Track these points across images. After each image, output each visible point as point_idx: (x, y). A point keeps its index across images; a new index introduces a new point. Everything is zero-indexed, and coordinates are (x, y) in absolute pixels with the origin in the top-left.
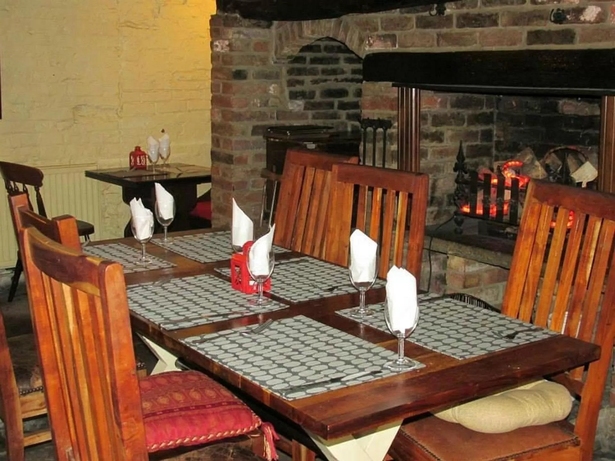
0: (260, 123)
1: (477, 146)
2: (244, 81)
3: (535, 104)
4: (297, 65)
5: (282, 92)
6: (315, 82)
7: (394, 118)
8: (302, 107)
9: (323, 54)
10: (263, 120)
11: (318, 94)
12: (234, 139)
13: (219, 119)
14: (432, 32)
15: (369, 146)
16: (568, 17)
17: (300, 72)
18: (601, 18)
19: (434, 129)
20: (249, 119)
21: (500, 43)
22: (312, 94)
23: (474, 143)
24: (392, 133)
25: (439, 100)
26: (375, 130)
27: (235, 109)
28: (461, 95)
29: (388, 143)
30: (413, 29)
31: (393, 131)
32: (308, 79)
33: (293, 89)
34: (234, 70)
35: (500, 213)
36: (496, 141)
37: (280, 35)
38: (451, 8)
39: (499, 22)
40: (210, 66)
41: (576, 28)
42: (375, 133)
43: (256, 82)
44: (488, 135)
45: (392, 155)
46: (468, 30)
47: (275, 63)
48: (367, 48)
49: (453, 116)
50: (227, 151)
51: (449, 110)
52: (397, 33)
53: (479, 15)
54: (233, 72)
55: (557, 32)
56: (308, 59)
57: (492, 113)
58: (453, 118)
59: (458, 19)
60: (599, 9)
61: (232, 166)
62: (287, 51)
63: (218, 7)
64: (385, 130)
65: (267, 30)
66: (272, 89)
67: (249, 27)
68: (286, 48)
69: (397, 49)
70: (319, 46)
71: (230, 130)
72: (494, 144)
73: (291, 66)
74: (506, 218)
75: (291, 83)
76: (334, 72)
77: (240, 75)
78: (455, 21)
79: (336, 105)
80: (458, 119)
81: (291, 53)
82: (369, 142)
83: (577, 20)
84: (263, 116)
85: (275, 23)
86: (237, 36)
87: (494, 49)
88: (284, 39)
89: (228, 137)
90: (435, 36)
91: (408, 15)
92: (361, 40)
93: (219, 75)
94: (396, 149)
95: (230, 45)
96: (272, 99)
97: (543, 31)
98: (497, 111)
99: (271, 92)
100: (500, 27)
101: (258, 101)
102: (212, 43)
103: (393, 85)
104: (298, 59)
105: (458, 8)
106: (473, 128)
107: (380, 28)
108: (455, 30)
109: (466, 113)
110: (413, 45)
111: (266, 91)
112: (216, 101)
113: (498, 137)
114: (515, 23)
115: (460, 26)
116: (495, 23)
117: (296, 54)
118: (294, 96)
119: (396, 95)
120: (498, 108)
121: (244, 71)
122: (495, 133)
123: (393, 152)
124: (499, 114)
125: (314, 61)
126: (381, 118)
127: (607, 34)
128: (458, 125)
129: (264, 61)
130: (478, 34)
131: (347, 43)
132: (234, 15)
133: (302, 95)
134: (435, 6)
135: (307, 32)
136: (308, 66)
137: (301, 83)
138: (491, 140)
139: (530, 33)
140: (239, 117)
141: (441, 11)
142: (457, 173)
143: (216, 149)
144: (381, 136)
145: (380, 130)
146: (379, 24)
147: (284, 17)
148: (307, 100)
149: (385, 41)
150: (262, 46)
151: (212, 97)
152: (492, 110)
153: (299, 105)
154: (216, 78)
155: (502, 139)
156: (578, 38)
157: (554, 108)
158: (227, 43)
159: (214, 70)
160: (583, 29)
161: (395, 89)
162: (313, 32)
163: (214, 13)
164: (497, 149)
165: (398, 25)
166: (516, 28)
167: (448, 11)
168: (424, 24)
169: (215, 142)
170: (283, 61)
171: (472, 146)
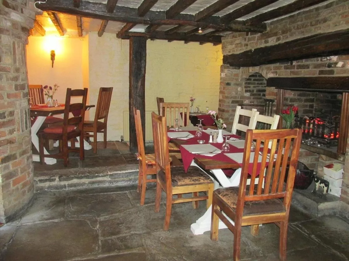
0: (234, 100)
1: (307, 110)
2: (230, 86)
3: (329, 96)
4: (248, 81)
5: (242, 90)
6: (254, 87)
7: (275, 99)
8: (249, 95)
9: (258, 78)
10: (235, 99)
11: (255, 91)
12: (225, 104)
13: (221, 98)
14: (289, 71)
15: (267, 108)
16: (332, 65)
17: (249, 84)
18: (343, 66)
19: (290, 103)
20: (230, 98)
21: (310, 74)
22: (253, 91)
23: (306, 109)
24: (274, 104)
25: (293, 93)
26: (269, 103)
27: (226, 95)
28: (301, 92)
29: (273, 107)
30: (283, 70)
31: (275, 103)
32: (252, 86)
33: (247, 89)
34: (226, 82)
35: (309, 132)
36: (315, 108)
37: (243, 71)
38: (295, 63)
39: (310, 67)
40: (220, 81)
41: (335, 69)
42: (269, 104)
43: (234, 86)
44: (312, 106)
45: (274, 111)
46: (300, 70)
47: (241, 80)
48: (268, 76)
49: (299, 99)
50: (223, 108)
51: (296, 97)
52: (278, 71)
53: (304, 65)
54: (226, 83)
55: (329, 71)
56: (252, 80)
57: (314, 98)
58: (298, 100)
59: (297, 66)
60: (343, 63)
61: (224, 113)
62: (244, 77)
63: (223, 63)
64: (272, 103)
65: (238, 70)
66: (239, 89)
67: (232, 69)
68: (244, 76)
69: (277, 76)
70: (256, 75)
71: (224, 101)
72: (314, 109)
73: (246, 81)
74: (311, 134)
75: (245, 87)
76: (261, 84)
77: (228, 84)
78: (296, 67)
79: (262, 95)
80: (300, 100)
81: (246, 77)
82: (267, 107)
83: (335, 67)
84: (235, 97)
85: (241, 68)
86: (228, 72)
87: (308, 76)
88: (243, 73)
89: (223, 104)
90: (290, 72)
91: (282, 65)
92: (267, 73)
93: (222, 84)
94: (275, 109)
95: (226, 75)
96: (239, 92)
97: (324, 70)
98: (316, 98)
99: (239, 90)
100: (310, 69)
101: (234, 93)
102: (221, 74)
103: (275, 88)
104: (248, 79)
105: (297, 63)
106: (306, 104)
107: (272, 70)
108: (296, 70)
109: (303, 98)
110: (282, 75)
111: (237, 89)
112: (221, 92)
113: (316, 107)
114: (315, 67)
115: (297, 69)
116: (308, 68)
117: (248, 78)
118: (246, 91)
119: (276, 91)
120: (316, 97)
121: (230, 83)
122: (315, 105)
123: (274, 110)
124: (316, 99)
125: (254, 80)
126: (271, 99)
127: (345, 72)
128: (300, 102)
129: (237, 80)
130: (303, 71)
131: (262, 74)
132: (227, 65)
133: (250, 91)
134: (290, 62)
135: (250, 71)
136: (252, 81)
137: (250, 87)
138: (313, 108)
139: (320, 71)
140: (227, 97)
141: (292, 64)
142: (295, 118)
143: (220, 108)
144: (271, 105)
145: (271, 103)
146: (272, 68)
147: (244, 66)
148: (251, 93)
149: (274, 74)
150: (237, 75)
151: (220, 91)
152: (314, 97)
153: (248, 94)
154: (221, 85)
155: (317, 108)
156: (335, 73)
157: (335, 97)
158: (225, 74)
159: (221, 83)
160: (337, 70)
161: (276, 89)
162: (252, 71)
163: (222, 64)
164: (315, 111)
165: (278, 68)
166: (315, 69)
167: (294, 64)
168: (286, 68)
169: (220, 105)
170: (243, 80)
171: (305, 110)
